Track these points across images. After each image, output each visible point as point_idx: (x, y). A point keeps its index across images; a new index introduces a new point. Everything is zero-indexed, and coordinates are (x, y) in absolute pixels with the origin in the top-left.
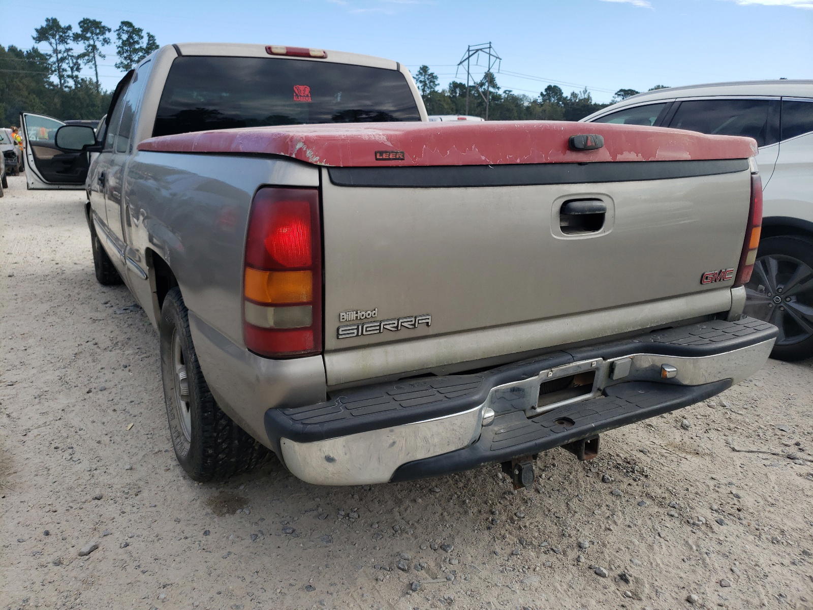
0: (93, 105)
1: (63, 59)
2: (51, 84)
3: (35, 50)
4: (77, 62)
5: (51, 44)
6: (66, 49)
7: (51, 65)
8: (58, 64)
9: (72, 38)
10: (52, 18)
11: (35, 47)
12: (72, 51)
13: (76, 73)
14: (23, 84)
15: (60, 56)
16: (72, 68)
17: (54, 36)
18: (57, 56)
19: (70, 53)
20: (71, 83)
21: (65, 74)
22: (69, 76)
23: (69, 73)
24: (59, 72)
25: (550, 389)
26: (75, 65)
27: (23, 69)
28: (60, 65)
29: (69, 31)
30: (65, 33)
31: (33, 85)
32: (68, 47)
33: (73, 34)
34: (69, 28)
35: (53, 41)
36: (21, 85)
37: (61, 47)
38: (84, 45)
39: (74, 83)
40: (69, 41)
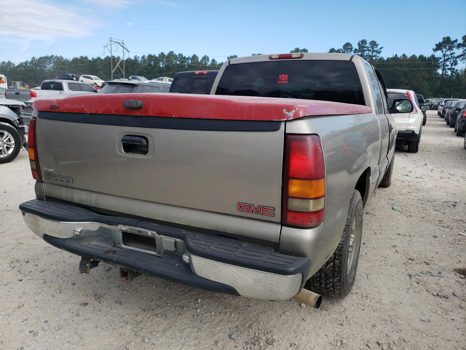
0: (460, 85)
1: (447, 60)
2: (438, 74)
3: (433, 56)
4: (456, 60)
5: (442, 52)
6: (451, 53)
7: (440, 64)
8: (444, 62)
9: (456, 47)
10: (447, 37)
11: (434, 54)
12: (454, 54)
13: (453, 67)
14: (421, 75)
15: (446, 58)
16: (452, 64)
17: (445, 47)
18: (444, 58)
19: (453, 56)
20: (449, 73)
21: (447, 68)
22: (448, 69)
23: (450, 67)
24: (444, 67)
25: (128, 237)
26: (454, 62)
27: (423, 67)
28: (445, 63)
29: (455, 43)
30: (453, 44)
31: (427, 75)
32: (452, 52)
33: (457, 44)
34: (456, 41)
35: (444, 50)
36: (420, 76)
37: (448, 53)
38: (463, 50)
39: (451, 72)
40: (454, 49)
